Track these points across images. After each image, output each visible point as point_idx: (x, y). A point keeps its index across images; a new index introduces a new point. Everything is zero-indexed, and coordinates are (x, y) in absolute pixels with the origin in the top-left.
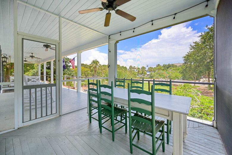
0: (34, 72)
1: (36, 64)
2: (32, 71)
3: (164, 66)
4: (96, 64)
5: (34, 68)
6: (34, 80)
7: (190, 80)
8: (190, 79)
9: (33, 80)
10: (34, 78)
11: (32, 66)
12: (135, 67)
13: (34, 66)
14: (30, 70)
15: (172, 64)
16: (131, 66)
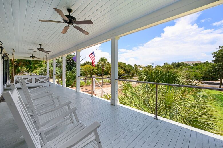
0: (42, 70)
1: (44, 60)
2: (40, 69)
3: (173, 64)
4: (105, 62)
5: (42, 66)
6: (43, 80)
7: (207, 81)
8: (207, 79)
9: (41, 80)
10: (42, 78)
11: (40, 63)
12: (139, 65)
13: (41, 63)
14: (38, 67)
15: (182, 63)
16: (135, 64)
